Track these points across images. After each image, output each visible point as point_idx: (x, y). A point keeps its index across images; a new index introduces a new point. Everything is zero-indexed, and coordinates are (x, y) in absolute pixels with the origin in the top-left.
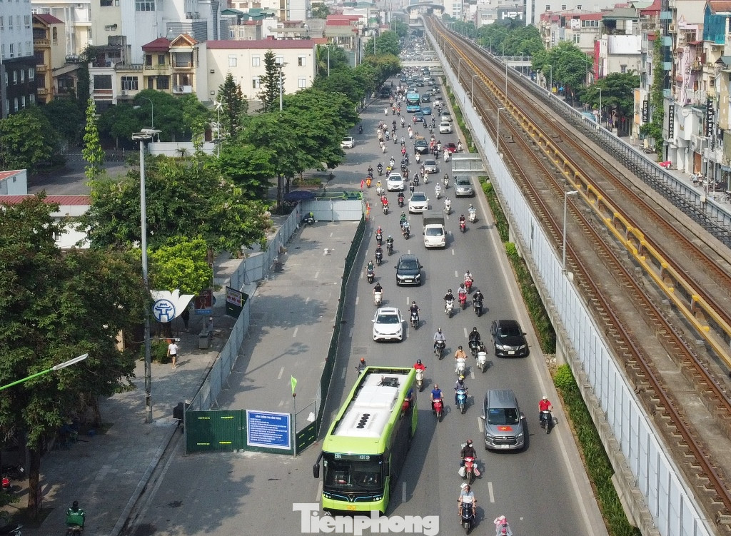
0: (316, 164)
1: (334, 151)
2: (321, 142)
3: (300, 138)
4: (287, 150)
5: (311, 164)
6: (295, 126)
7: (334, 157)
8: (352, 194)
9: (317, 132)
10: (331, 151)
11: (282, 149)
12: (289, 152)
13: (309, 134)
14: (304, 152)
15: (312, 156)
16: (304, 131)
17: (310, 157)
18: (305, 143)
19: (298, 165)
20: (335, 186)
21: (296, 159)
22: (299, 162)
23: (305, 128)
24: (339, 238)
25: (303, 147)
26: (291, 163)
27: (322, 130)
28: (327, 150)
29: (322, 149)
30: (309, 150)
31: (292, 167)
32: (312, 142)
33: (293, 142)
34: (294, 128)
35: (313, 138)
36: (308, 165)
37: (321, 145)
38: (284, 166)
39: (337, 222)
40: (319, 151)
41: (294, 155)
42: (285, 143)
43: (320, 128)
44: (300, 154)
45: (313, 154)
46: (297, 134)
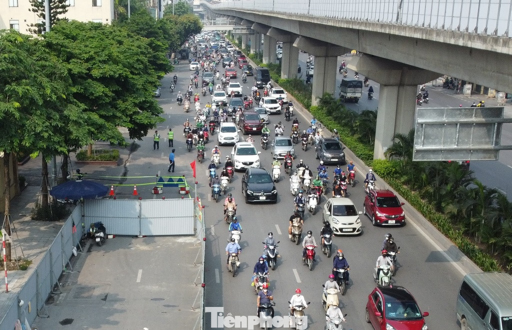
0: (109, 132)
1: (141, 106)
2: (116, 88)
3: (75, 78)
4: (45, 101)
5: (97, 131)
6: (69, 57)
7: (143, 117)
8: (171, 180)
9: (109, 69)
10: (135, 105)
11: (33, 101)
12: (48, 104)
13: (96, 73)
14: (83, 106)
15: (101, 116)
16: (86, 65)
17: (95, 117)
18: (85, 89)
19: (70, 133)
20: (142, 161)
21: (66, 119)
22: (72, 128)
23: (87, 61)
24: (155, 288)
25: (79, 97)
26: (56, 130)
27: (120, 66)
28: (128, 104)
29: (120, 102)
30: (93, 103)
31: (56, 139)
32: (99, 89)
33: (59, 85)
34: (68, 60)
35: (104, 80)
36: (91, 133)
37: (119, 95)
38: (38, 136)
39: (149, 238)
40: (115, 107)
41: (60, 111)
42: (41, 87)
43: (116, 62)
44: (73, 111)
45: (103, 113)
46: (70, 70)
